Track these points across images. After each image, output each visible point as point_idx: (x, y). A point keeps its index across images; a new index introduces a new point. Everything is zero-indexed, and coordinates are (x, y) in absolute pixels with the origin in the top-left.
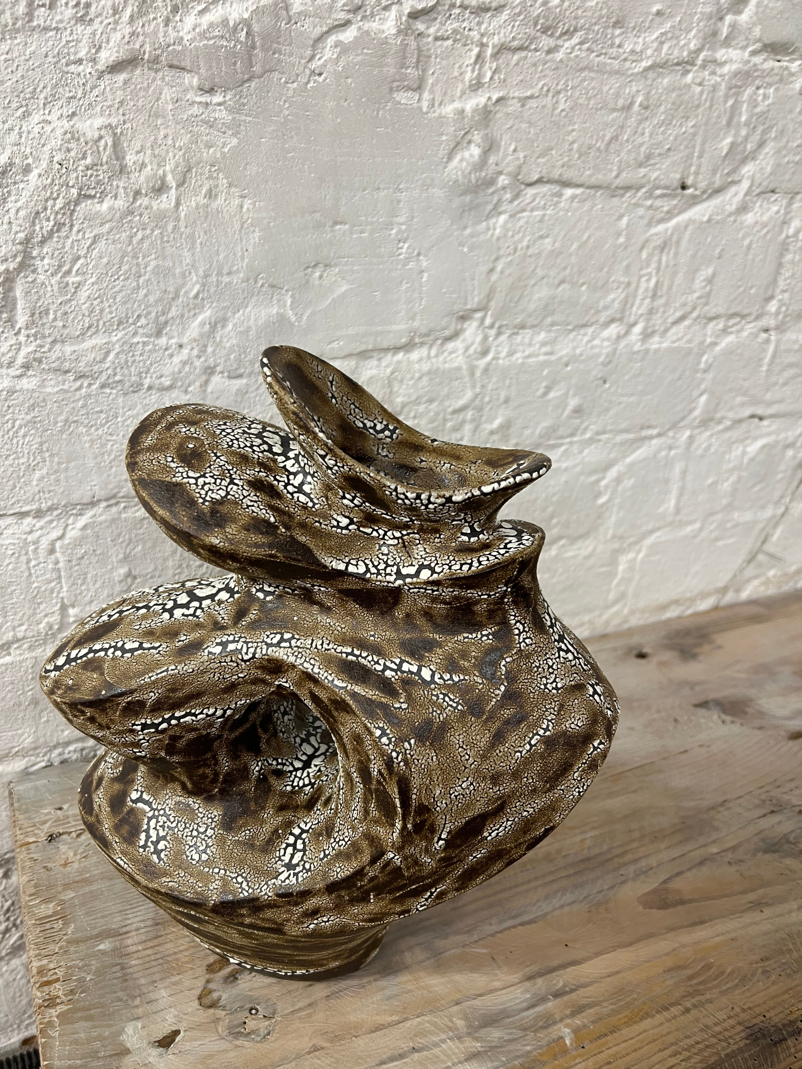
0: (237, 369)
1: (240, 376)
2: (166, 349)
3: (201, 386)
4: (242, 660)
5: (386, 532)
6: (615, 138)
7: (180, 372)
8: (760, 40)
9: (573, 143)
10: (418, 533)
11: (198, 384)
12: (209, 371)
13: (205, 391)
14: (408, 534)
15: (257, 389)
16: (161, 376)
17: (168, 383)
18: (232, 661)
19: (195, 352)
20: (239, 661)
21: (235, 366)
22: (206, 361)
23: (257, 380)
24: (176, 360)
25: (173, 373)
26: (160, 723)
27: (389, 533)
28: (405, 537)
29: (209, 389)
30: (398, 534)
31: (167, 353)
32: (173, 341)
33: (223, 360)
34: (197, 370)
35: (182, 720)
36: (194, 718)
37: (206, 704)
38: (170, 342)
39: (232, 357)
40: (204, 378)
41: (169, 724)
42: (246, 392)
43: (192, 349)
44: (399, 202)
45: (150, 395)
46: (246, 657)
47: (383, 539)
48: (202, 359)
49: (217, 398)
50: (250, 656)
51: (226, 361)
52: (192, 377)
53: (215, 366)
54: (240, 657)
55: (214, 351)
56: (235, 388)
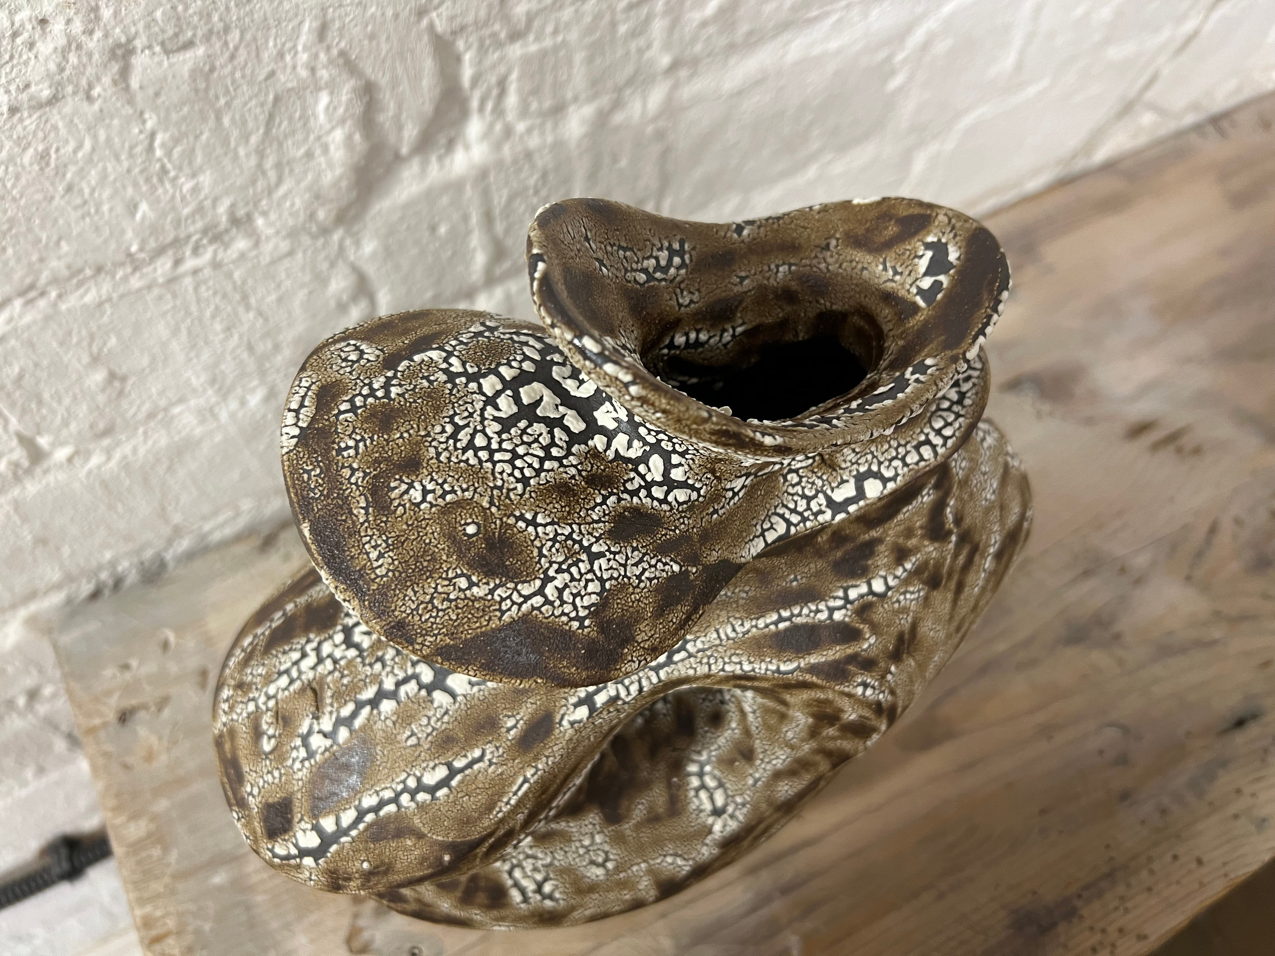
0: (176, 35)
1: (189, 45)
2: (15, 35)
3: (115, 83)
7: (62, 70)
11: (106, 80)
12: (119, 52)
13: (127, 88)
15: (232, 57)
16: (27, 86)
17: (46, 93)
19: (77, 27)
21: (170, 32)
22: (106, 36)
23: (226, 43)
24: (45, 48)
25: (49, 75)
29: (134, 83)
31: (19, 41)
32: (23, 16)
33: (141, 25)
34: (96, 56)
38: (17, 18)
39: (158, 14)
40: (115, 67)
42: (212, 69)
43: (69, 22)
45: (21, 120)
48: (98, 34)
49: (157, 94)
51: (148, 27)
52: (90, 71)
53: (130, 41)
55: (116, 14)
56: (185, 70)
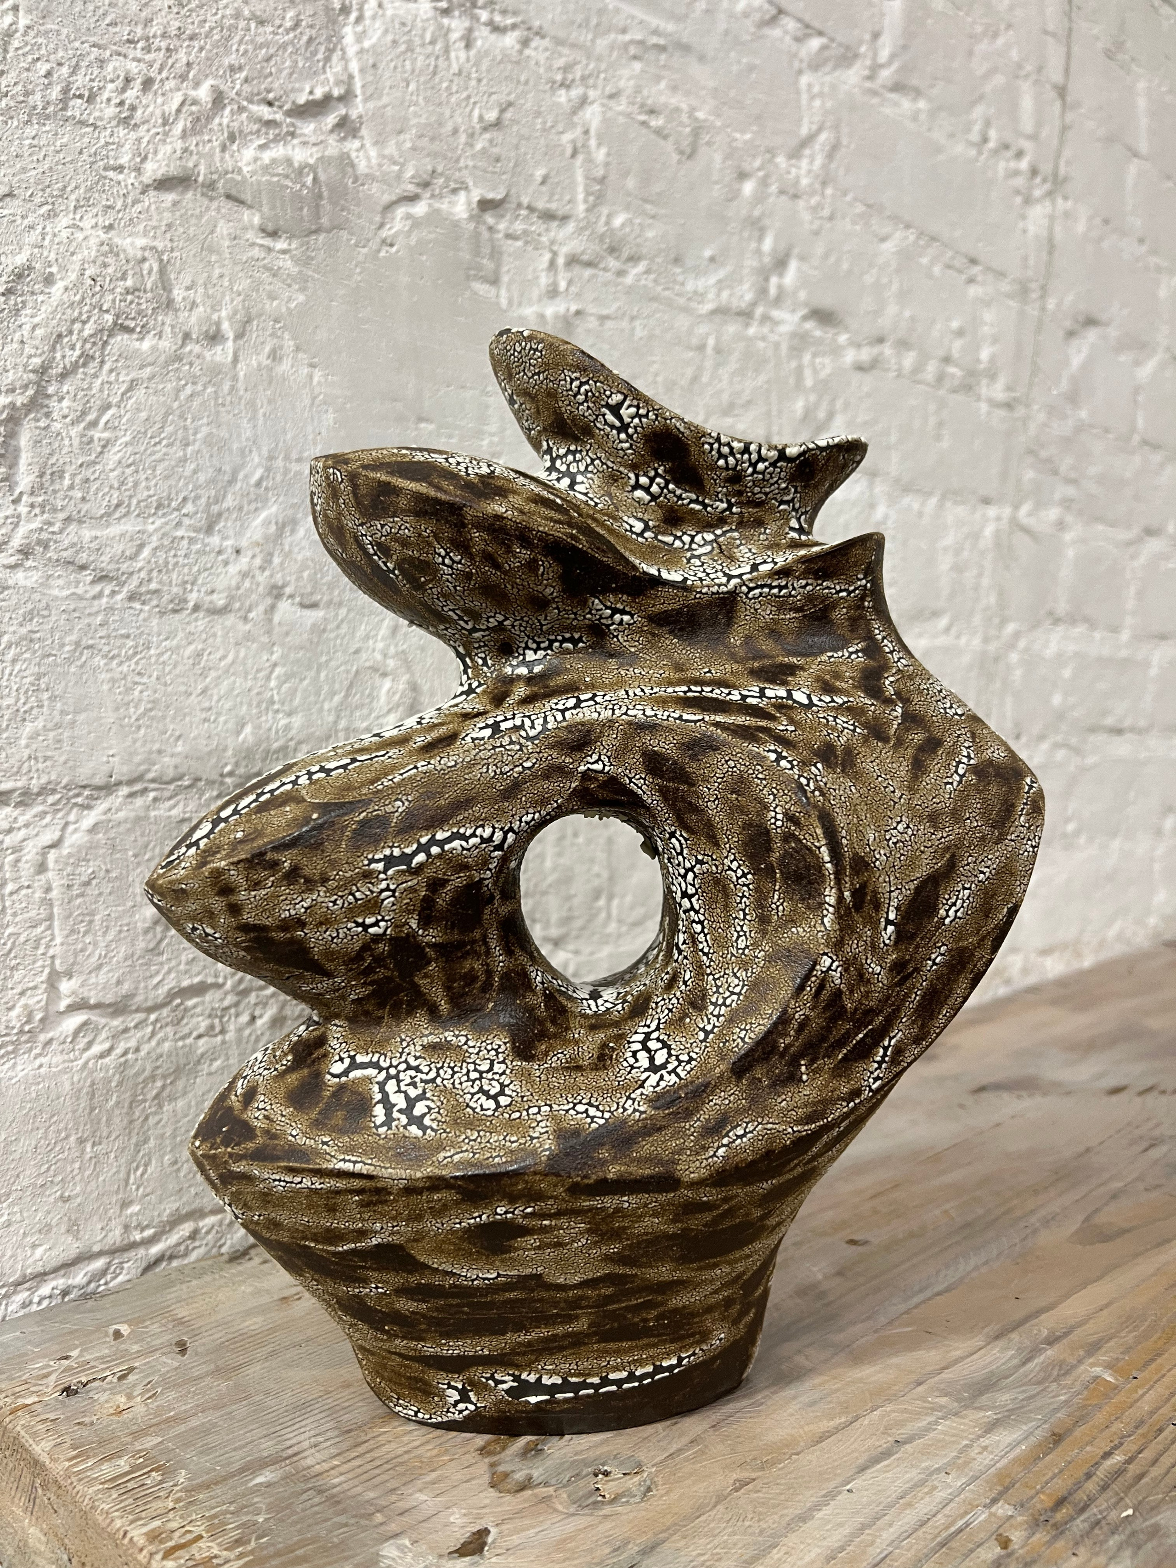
0: (312, 594)
1: (314, 606)
2: (220, 552)
3: (266, 612)
4: (528, 738)
5: (693, 537)
6: (695, 379)
7: (238, 588)
8: (806, 304)
9: (656, 375)
10: (736, 530)
11: (261, 608)
12: (275, 592)
13: (270, 620)
14: (724, 533)
15: (338, 627)
16: (213, 592)
17: (221, 603)
18: (512, 742)
19: (258, 561)
20: (522, 741)
21: (309, 590)
22: (271, 576)
23: (337, 615)
24: (233, 569)
25: (229, 588)
26: (415, 853)
27: (698, 539)
28: (721, 539)
29: (277, 619)
30: (709, 537)
31: (220, 558)
32: (228, 543)
33: (294, 577)
34: (261, 589)
35: (447, 847)
36: (464, 843)
37: (478, 819)
38: (225, 544)
39: (305, 574)
40: (269, 601)
41: (429, 855)
42: (324, 630)
43: (254, 556)
44: (487, 407)
45: (196, 620)
46: (532, 733)
47: (690, 549)
48: (267, 573)
49: (287, 634)
50: (539, 728)
51: (297, 580)
52: (254, 597)
53: (283, 586)
54: (523, 733)
55: (282, 564)
56: (310, 622)
